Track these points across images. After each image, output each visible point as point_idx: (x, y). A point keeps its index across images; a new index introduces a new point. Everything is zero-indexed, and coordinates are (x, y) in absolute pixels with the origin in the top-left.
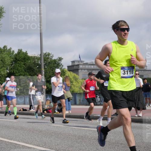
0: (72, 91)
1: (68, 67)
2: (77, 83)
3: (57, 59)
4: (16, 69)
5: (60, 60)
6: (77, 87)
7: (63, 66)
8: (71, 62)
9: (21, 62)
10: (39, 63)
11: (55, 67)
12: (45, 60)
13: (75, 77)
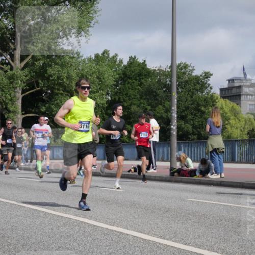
0: (226, 136)
1: (222, 90)
2: (237, 120)
3: (201, 75)
4: (124, 93)
5: (207, 78)
6: (237, 128)
7: (211, 88)
8: (227, 82)
9: (134, 81)
10: (168, 82)
11: (197, 90)
12: (178, 77)
13: (234, 109)
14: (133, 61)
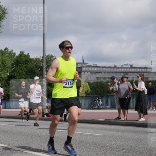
4: (17, 72)
9: (22, 65)
10: (41, 65)
14: (22, 54)
